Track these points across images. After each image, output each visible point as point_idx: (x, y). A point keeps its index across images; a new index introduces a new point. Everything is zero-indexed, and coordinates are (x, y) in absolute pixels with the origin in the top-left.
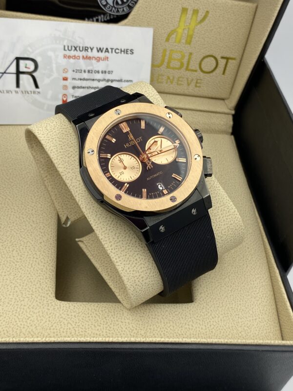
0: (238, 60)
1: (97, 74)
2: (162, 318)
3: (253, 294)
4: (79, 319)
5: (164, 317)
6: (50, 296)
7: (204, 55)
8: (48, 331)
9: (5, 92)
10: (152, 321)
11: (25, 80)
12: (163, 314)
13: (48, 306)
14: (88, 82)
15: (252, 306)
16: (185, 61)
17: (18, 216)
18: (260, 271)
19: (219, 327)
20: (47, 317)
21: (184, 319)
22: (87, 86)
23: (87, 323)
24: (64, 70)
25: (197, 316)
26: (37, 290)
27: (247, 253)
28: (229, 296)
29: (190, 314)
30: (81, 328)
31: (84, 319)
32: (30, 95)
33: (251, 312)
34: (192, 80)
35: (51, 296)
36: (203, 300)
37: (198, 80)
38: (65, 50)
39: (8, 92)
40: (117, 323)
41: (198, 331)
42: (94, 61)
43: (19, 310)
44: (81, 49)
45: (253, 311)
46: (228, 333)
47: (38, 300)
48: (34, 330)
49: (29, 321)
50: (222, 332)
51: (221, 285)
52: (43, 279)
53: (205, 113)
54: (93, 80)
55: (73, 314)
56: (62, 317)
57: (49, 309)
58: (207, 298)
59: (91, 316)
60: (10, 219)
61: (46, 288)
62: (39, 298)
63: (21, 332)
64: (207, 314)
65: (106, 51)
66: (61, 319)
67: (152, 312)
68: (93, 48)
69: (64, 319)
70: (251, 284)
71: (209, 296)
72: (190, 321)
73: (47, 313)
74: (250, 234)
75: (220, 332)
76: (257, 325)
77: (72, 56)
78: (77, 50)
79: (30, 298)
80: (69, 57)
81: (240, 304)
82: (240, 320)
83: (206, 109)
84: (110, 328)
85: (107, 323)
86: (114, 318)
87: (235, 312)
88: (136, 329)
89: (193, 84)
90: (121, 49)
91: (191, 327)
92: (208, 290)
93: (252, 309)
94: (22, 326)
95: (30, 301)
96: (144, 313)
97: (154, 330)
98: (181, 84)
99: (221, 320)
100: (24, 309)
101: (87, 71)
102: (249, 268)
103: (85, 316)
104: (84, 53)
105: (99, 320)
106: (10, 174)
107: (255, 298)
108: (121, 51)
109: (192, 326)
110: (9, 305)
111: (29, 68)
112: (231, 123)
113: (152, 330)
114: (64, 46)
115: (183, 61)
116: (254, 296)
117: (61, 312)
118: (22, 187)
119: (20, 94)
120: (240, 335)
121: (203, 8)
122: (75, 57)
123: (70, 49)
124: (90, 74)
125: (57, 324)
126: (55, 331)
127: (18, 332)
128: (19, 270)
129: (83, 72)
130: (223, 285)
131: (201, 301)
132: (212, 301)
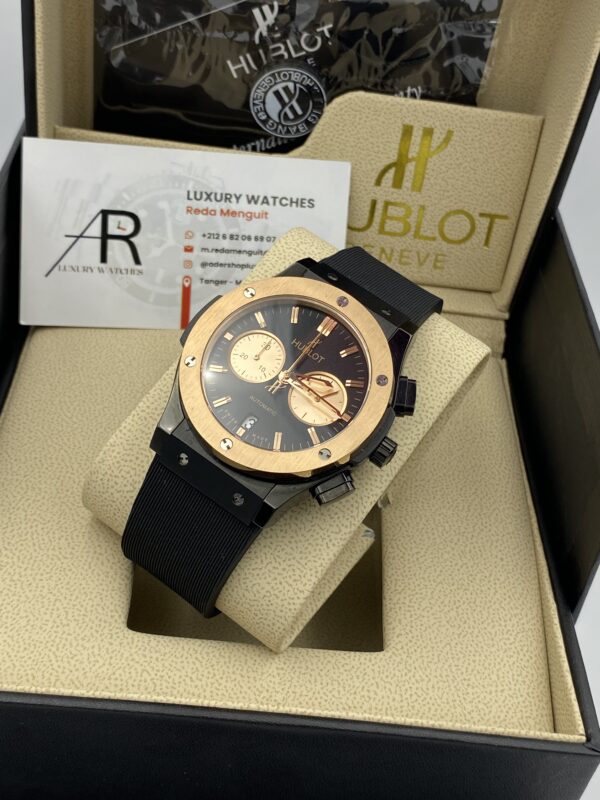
0: (513, 220)
1: (246, 241)
2: (319, 674)
3: (502, 643)
4: (163, 665)
5: (322, 673)
6: (116, 621)
7: (448, 210)
8: (106, 682)
9: (81, 269)
10: (299, 678)
11: (117, 249)
12: (321, 667)
13: (111, 638)
14: (230, 255)
15: (498, 667)
16: (412, 220)
17: (77, 480)
18: (520, 603)
19: (428, 699)
20: (107, 656)
21: (361, 680)
22: (227, 262)
23: (178, 674)
24: (187, 233)
25: (387, 677)
26: (93, 609)
27: (498, 568)
28: (453, 644)
29: (373, 670)
30: (166, 681)
31: (174, 664)
32: (124, 276)
33: (494, 677)
34: (428, 255)
35: (119, 621)
36: (402, 648)
37: (437, 255)
38: (189, 198)
39: (85, 269)
40: (233, 677)
41: (386, 704)
42: (241, 220)
43: (58, 640)
44: (219, 198)
45: (498, 675)
46: (445, 711)
47: (94, 626)
48: (81, 678)
49: (73, 662)
50: (433, 709)
51: (440, 622)
52: (107, 591)
53: (452, 316)
54: (240, 252)
55: (155, 656)
56: (133, 660)
57: (111, 644)
58: (410, 644)
59: (185, 661)
60: (62, 485)
61: (112, 607)
62: (97, 622)
63: (57, 680)
64: (406, 675)
65: (263, 202)
66: (132, 663)
67: (301, 662)
68: (240, 195)
69: (138, 662)
70: (500, 625)
71: (414, 641)
72: (372, 684)
73: (108, 649)
74: (508, 534)
75: (430, 709)
76: (504, 701)
77: (201, 209)
78: (211, 200)
79: (81, 622)
80: (197, 211)
81: (474, 661)
82: (470, 690)
83: (453, 308)
84: (220, 685)
85: (214, 675)
86: (228, 667)
87: (462, 673)
88: (267, 691)
89: (429, 264)
90: (291, 199)
91: (372, 695)
92: (413, 629)
93: (498, 671)
94: (60, 670)
95: (80, 628)
96: (285, 663)
97: (301, 695)
98: (406, 264)
99: (433, 687)
100: (66, 640)
101: (228, 236)
102: (498, 596)
103: (175, 660)
104: (224, 205)
105: (200, 669)
106: (75, 409)
107: (506, 651)
108: (292, 202)
109: (376, 693)
110: (41, 632)
111: (124, 229)
112: (502, 336)
113: (298, 696)
114: (188, 192)
115: (408, 220)
116: (504, 647)
117: (133, 650)
118: (92, 431)
119: (107, 274)
120: (468, 717)
121: (441, 125)
122: (207, 212)
123: (198, 197)
124: (234, 241)
125: (124, 672)
126: (118, 682)
127: (53, 679)
128: (67, 572)
129: (221, 237)
130: (444, 622)
131: (397, 650)
132: (419, 650)
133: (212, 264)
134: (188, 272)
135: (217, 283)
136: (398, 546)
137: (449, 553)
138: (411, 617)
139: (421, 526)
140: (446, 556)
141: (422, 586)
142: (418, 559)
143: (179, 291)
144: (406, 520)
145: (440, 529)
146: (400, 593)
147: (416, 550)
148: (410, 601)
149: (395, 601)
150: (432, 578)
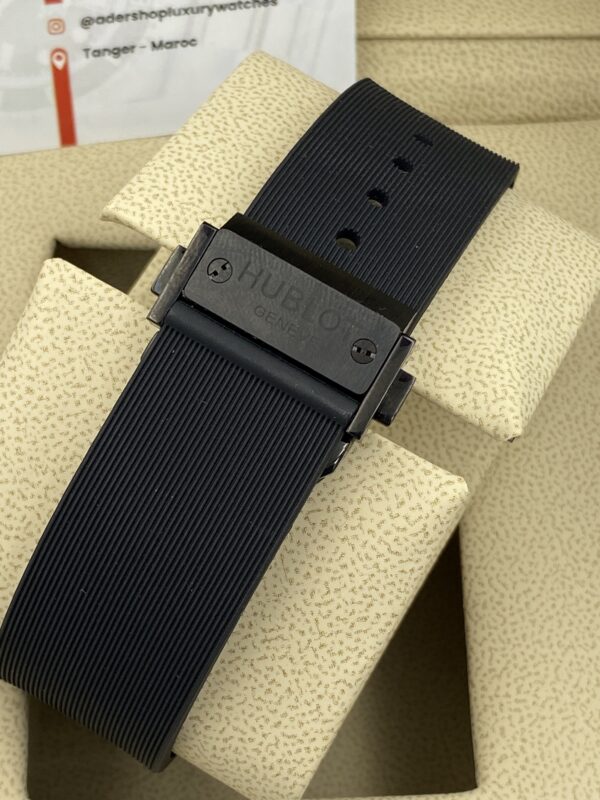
6: (6, 792)
36: (510, 782)
51: (574, 724)
53: (567, 44)
58: (523, 774)
71: (529, 766)
83: (569, 30)
92: (527, 746)
130: (581, 724)
131: (500, 787)
132: (539, 784)
133: (102, 20)
134: (57, 41)
135: (117, 52)
136: (490, 580)
137: (582, 583)
138: (522, 720)
139: (531, 534)
140: (578, 591)
141: (538, 658)
142: (527, 604)
143: (47, 80)
144: (501, 524)
145: (566, 535)
146: (499, 676)
147: (521, 587)
148: (519, 692)
149: (491, 692)
150: (554, 640)
